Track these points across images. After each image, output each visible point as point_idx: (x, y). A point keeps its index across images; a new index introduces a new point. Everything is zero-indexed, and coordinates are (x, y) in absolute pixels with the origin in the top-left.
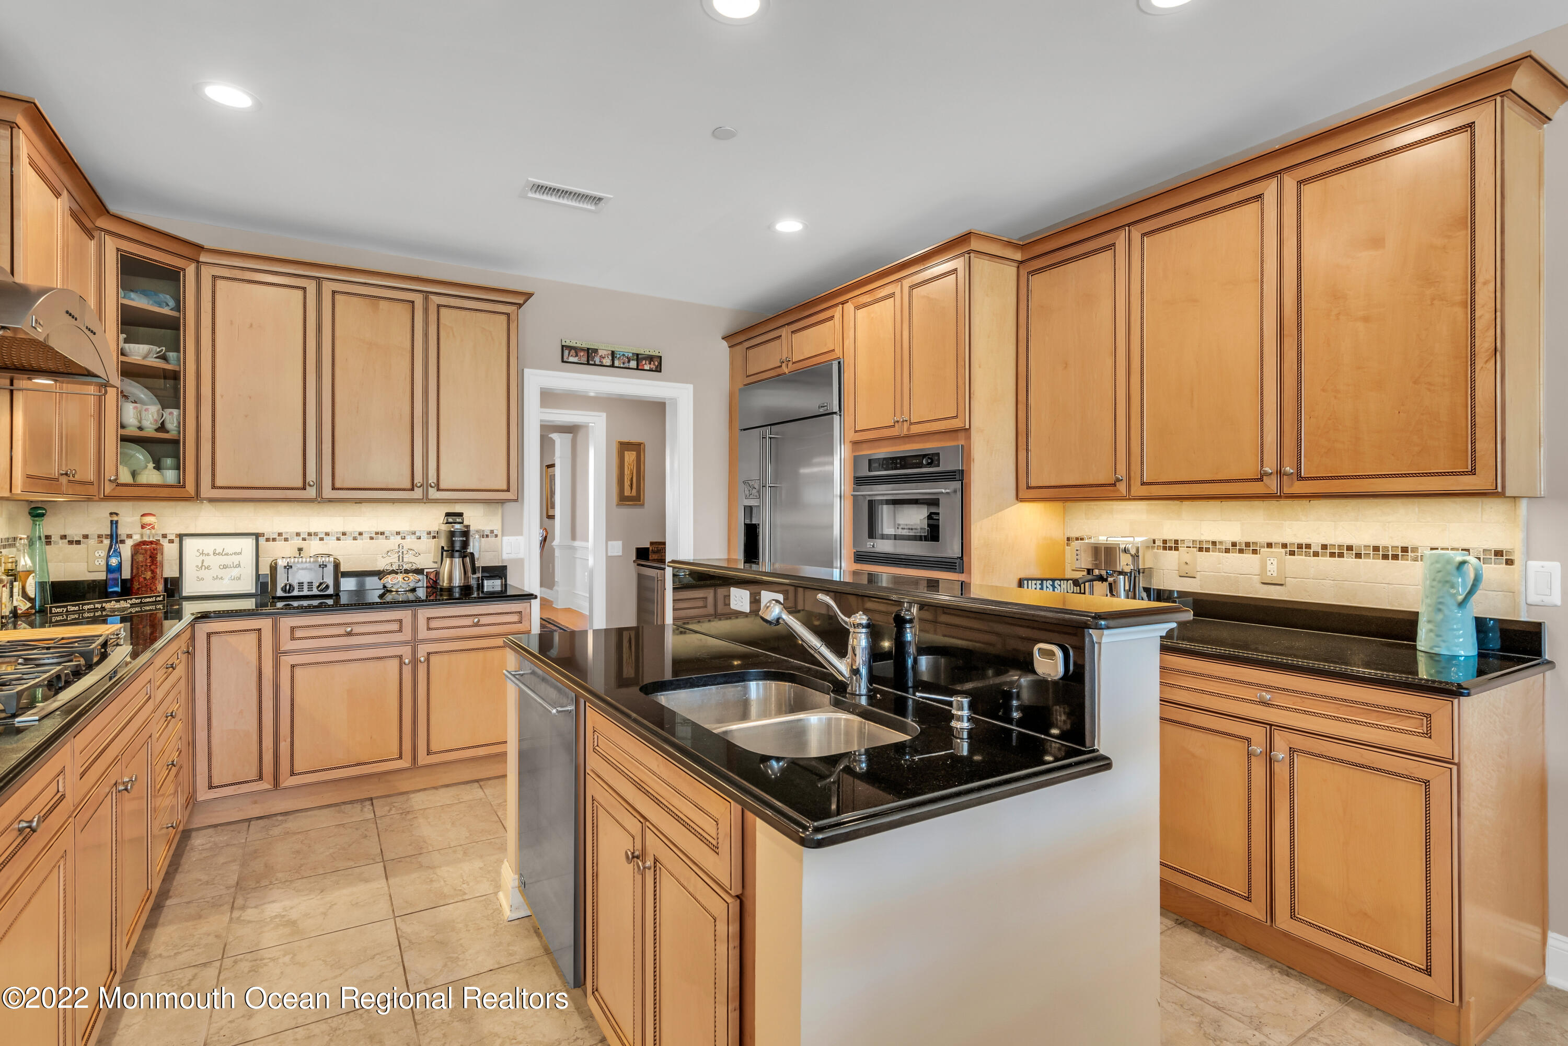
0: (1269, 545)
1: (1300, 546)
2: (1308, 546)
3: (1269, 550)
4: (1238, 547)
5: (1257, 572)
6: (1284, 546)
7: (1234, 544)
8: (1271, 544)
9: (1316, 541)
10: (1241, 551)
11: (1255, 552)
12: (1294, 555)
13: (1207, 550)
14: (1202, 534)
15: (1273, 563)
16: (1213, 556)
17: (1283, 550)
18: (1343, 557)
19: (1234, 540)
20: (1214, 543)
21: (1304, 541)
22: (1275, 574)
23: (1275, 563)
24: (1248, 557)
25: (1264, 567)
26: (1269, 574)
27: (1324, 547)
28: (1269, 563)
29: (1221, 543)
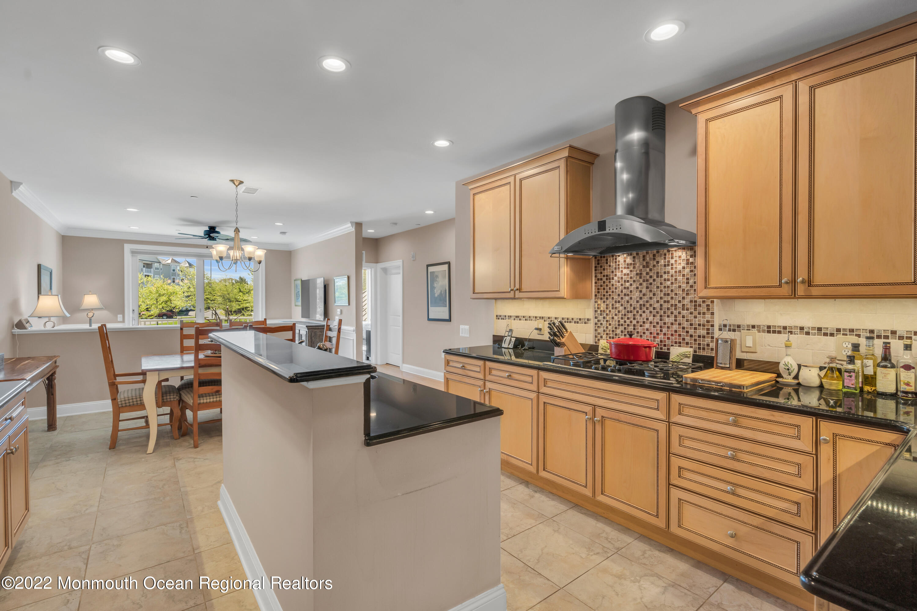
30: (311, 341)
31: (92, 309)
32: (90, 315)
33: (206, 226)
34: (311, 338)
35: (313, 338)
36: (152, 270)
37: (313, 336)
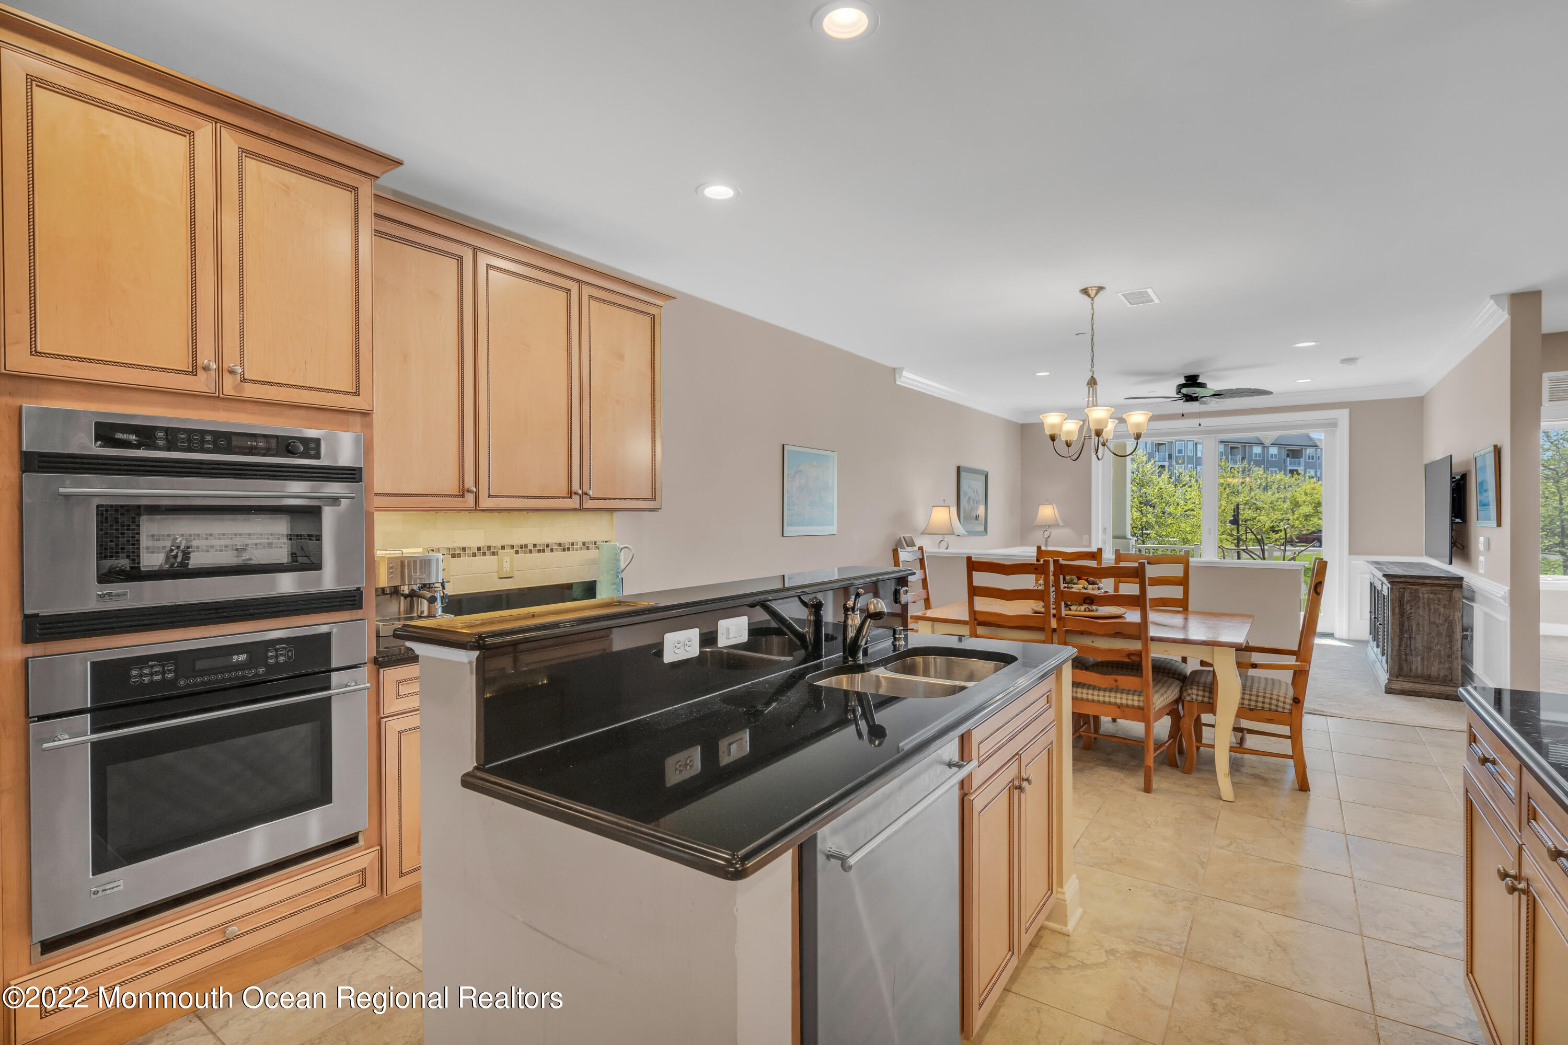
0: (503, 547)
1: (521, 547)
2: (526, 546)
3: (503, 551)
4: (482, 551)
5: (496, 570)
6: (512, 547)
7: (479, 549)
8: (504, 546)
9: (530, 542)
10: (484, 554)
11: (494, 554)
12: (518, 553)
13: (459, 555)
14: (454, 542)
15: (507, 560)
16: (464, 560)
17: (512, 551)
18: (544, 552)
19: (479, 545)
20: (464, 549)
21: (523, 543)
22: (508, 570)
23: (508, 561)
24: (489, 557)
25: (500, 563)
26: (505, 570)
27: (535, 546)
28: (504, 561)
29: (470, 548)
30: (1402, 614)
31: (1049, 526)
32: (1047, 534)
33: (1178, 375)
34: (1401, 606)
35: (1408, 607)
36: (1302, 460)
37: (1408, 601)
